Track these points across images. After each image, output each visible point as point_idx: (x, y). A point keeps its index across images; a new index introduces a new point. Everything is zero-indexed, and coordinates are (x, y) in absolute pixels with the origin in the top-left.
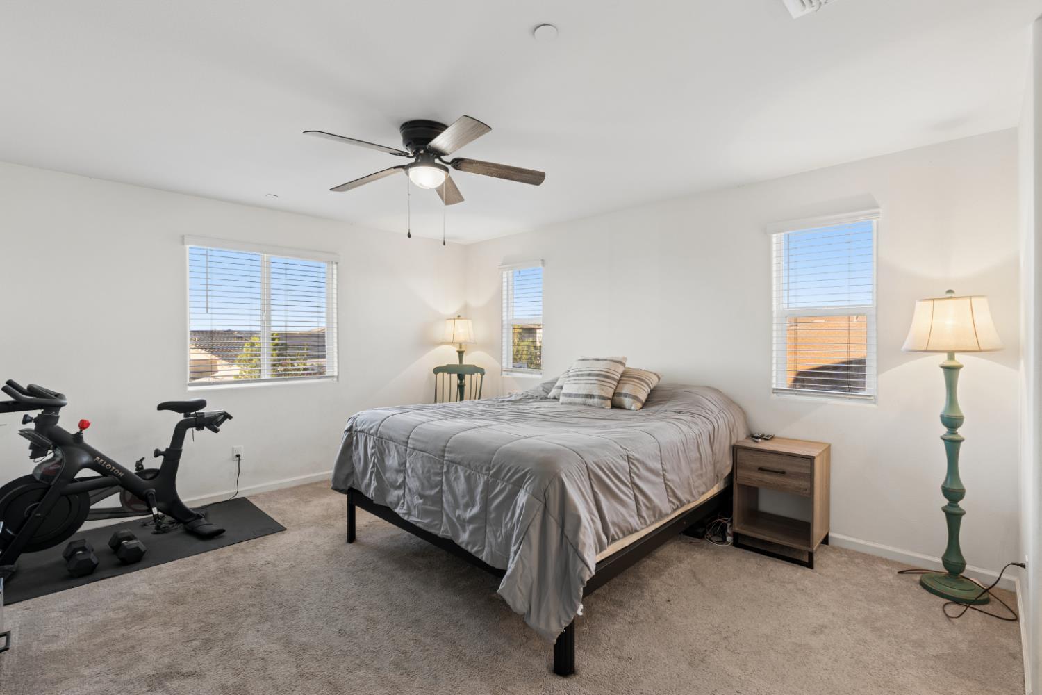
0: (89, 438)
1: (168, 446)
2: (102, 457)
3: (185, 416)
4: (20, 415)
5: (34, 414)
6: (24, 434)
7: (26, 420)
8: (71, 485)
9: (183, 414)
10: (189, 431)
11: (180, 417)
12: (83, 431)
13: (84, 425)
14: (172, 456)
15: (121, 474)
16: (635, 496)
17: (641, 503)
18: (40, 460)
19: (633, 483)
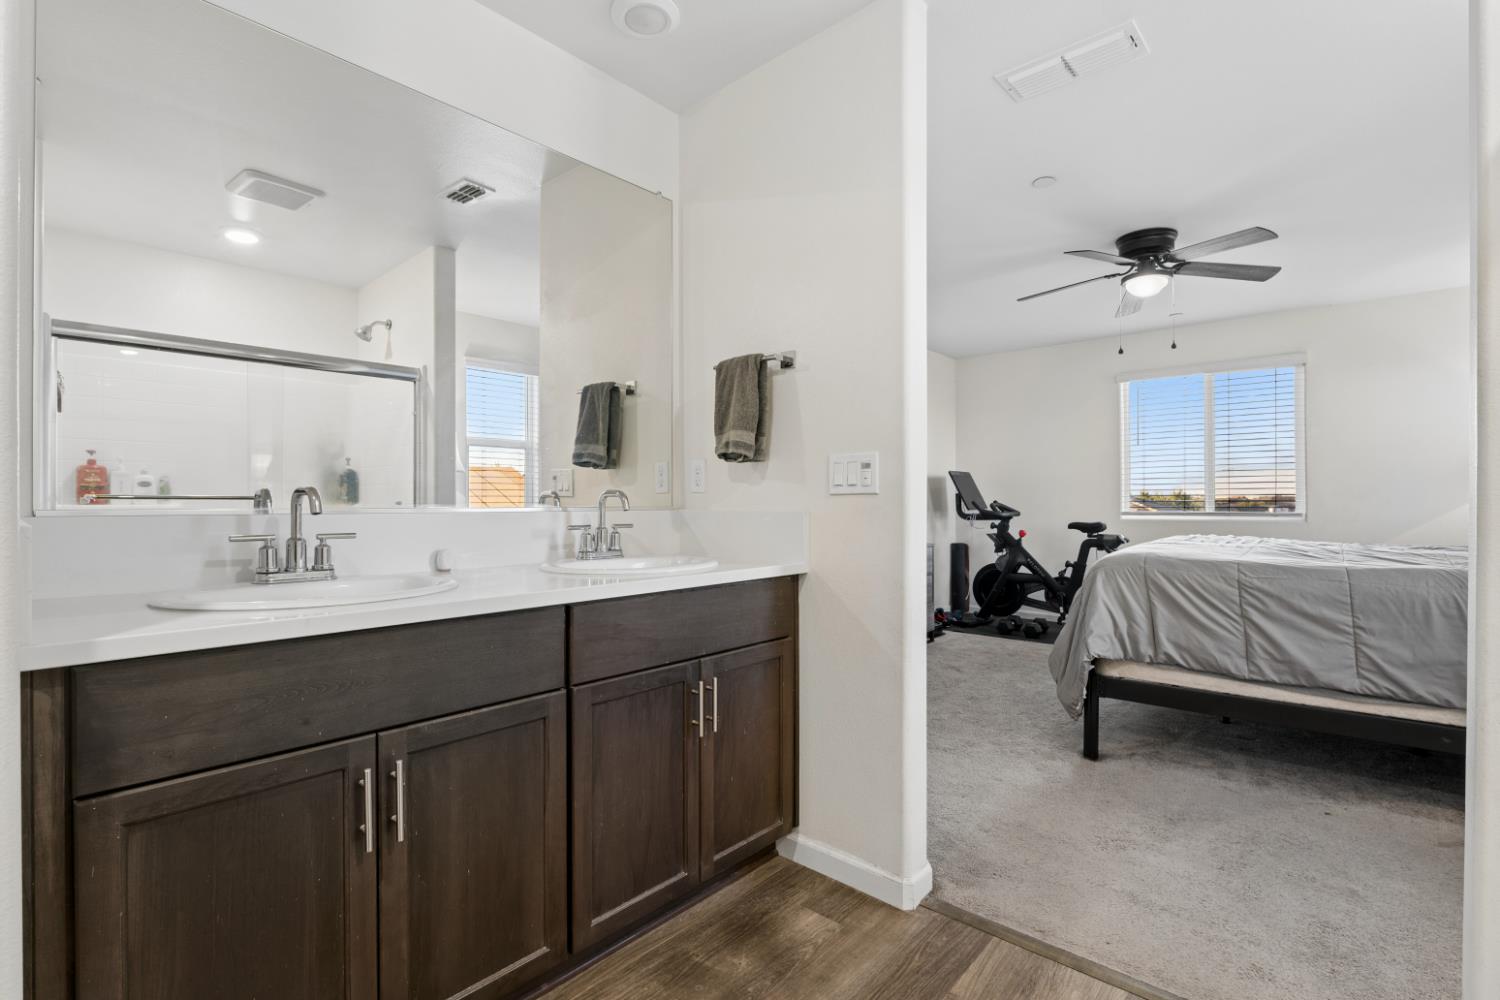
0: (1026, 544)
1: (1076, 560)
2: (1032, 559)
3: (1089, 536)
4: (989, 522)
5: (997, 522)
6: (990, 535)
7: (993, 526)
8: (1013, 575)
9: (1086, 534)
10: (1093, 551)
11: (1084, 536)
12: (1023, 538)
13: (1022, 534)
14: (1079, 567)
15: (1043, 575)
16: (1246, 635)
17: (1257, 648)
18: (1000, 554)
19: (1244, 616)
